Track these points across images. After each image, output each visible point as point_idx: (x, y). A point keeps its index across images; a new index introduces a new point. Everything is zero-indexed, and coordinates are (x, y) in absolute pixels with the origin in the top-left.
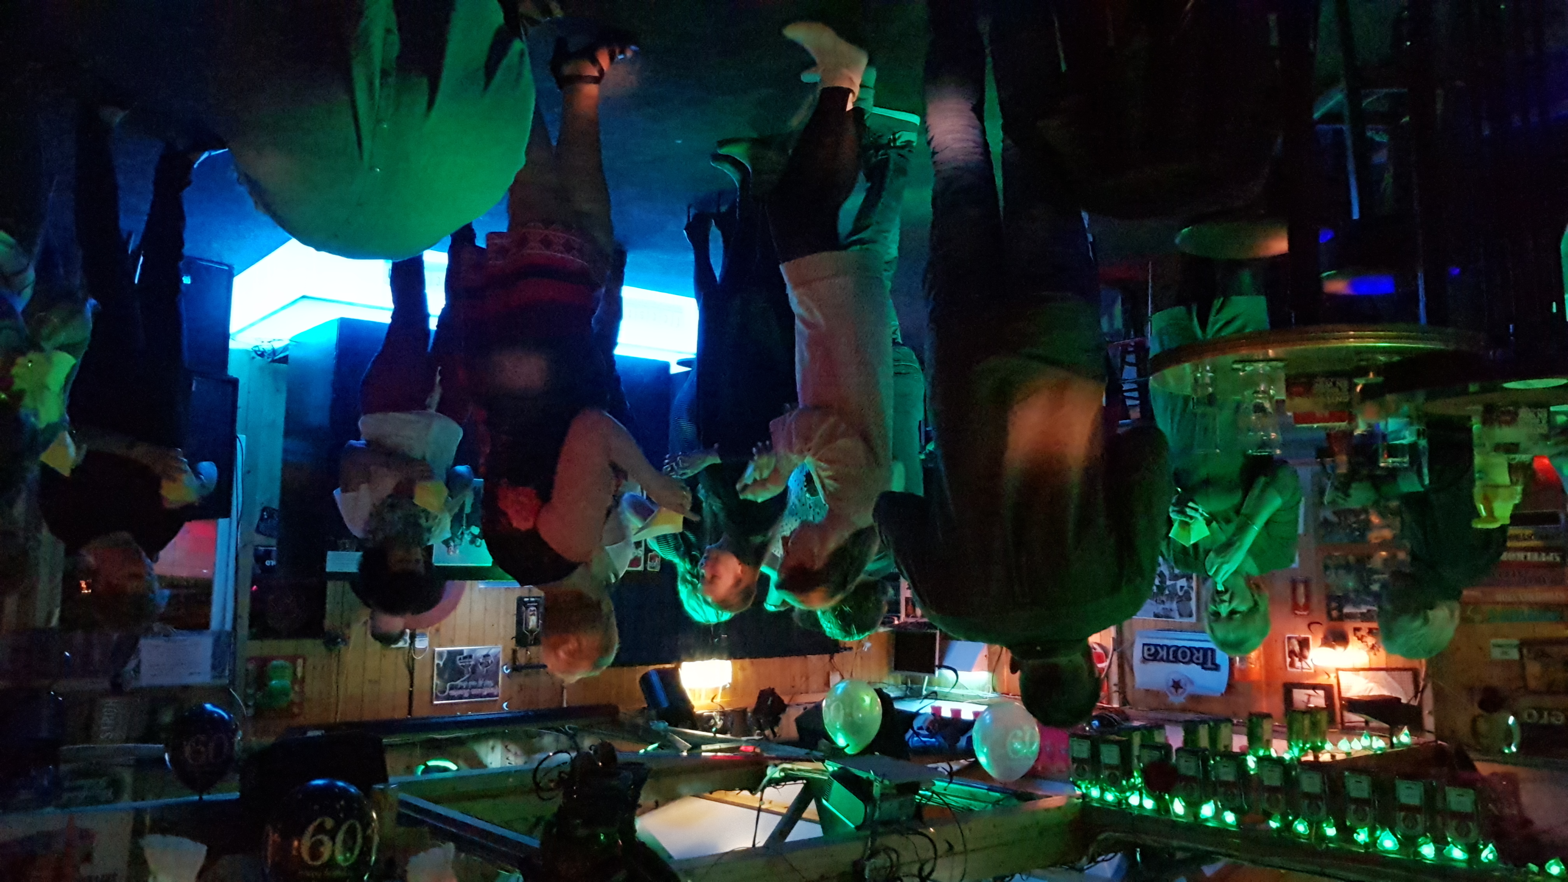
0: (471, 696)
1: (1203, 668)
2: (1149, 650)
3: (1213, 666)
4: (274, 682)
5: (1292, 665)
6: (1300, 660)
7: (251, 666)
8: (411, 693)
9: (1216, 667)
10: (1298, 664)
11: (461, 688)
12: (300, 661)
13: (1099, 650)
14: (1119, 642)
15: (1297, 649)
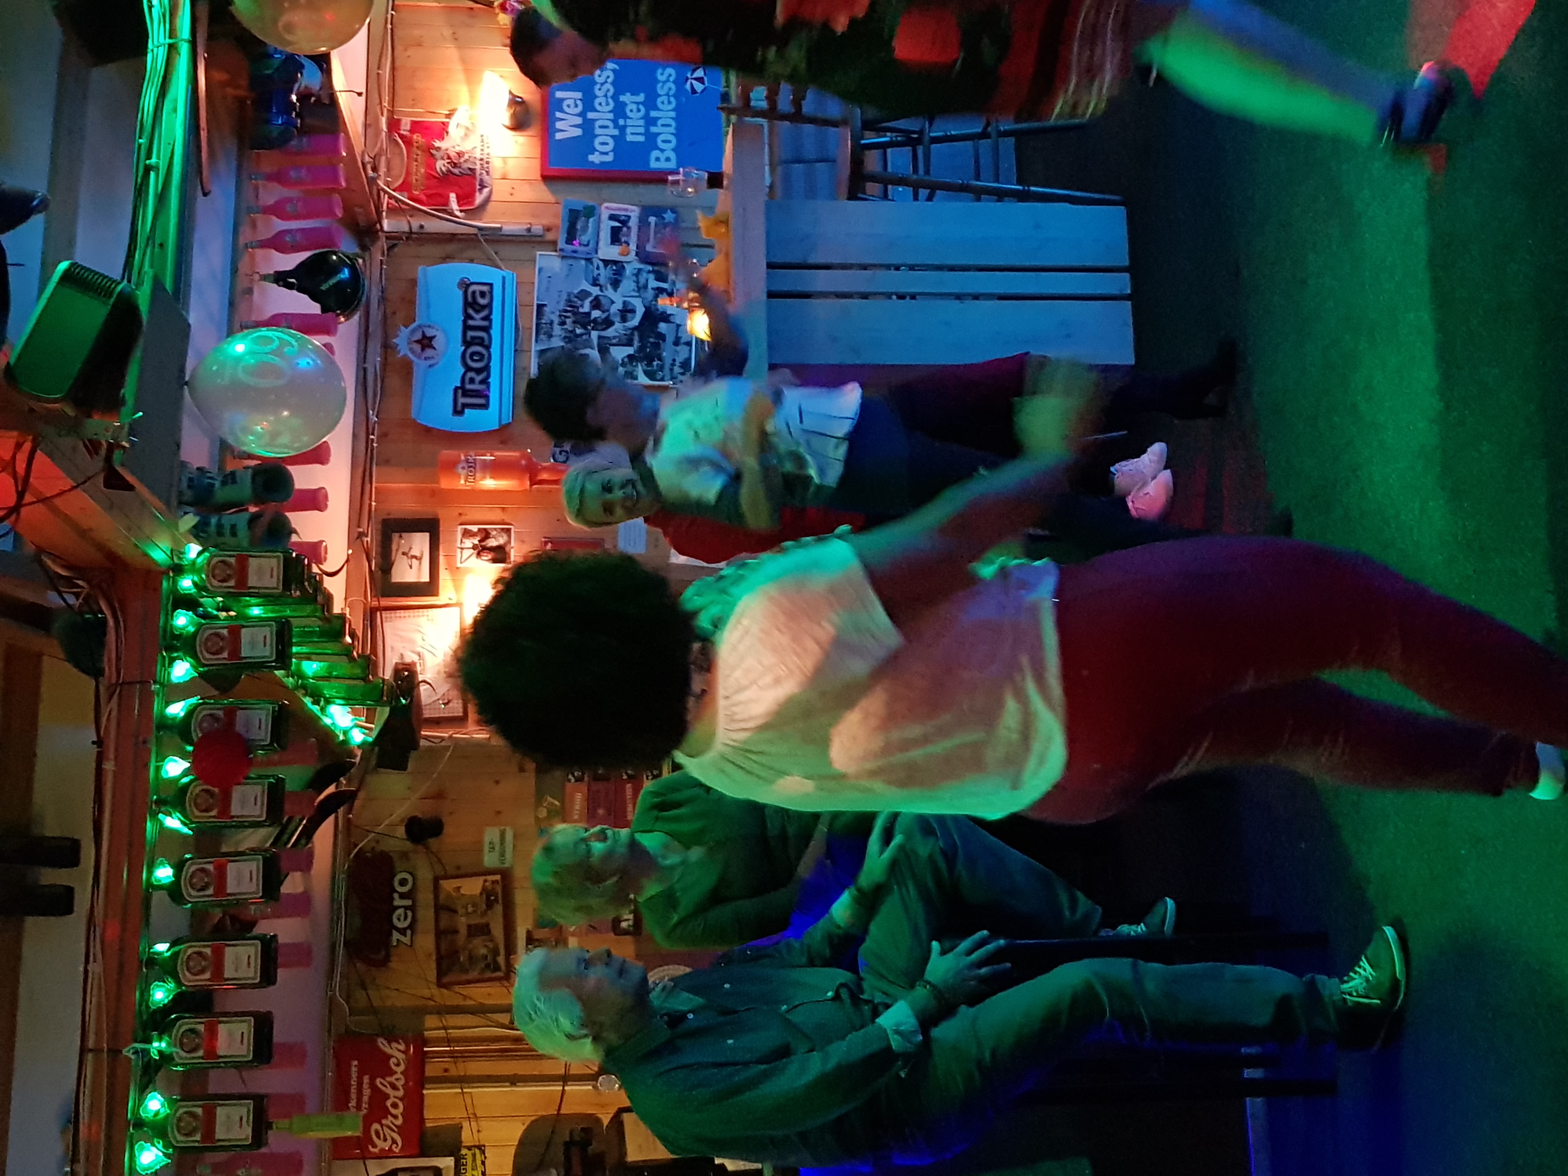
1: (456, 389)
2: (483, 294)
3: (459, 408)
5: (467, 534)
6: (474, 547)
9: (458, 411)
13: (479, 199)
14: (495, 237)
15: (492, 543)
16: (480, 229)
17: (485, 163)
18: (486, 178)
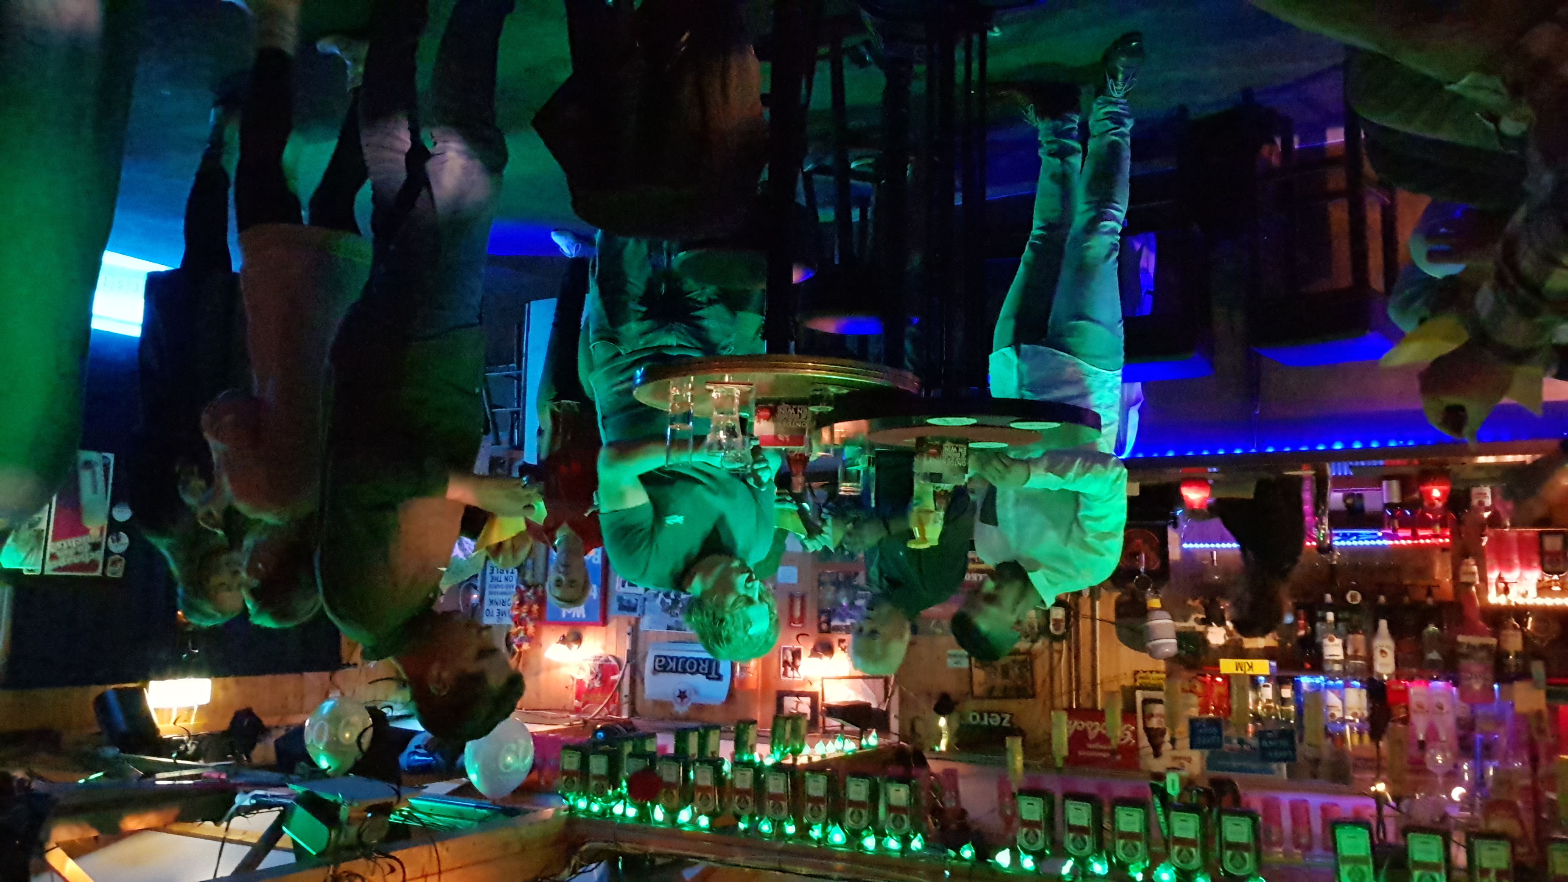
1: (708, 678)
2: (660, 661)
3: (716, 677)
5: (785, 674)
6: (792, 669)
9: (719, 678)
10: (790, 673)
13: (614, 662)
14: (633, 654)
15: (790, 659)
16: (628, 662)
17: (596, 659)
18: (602, 659)
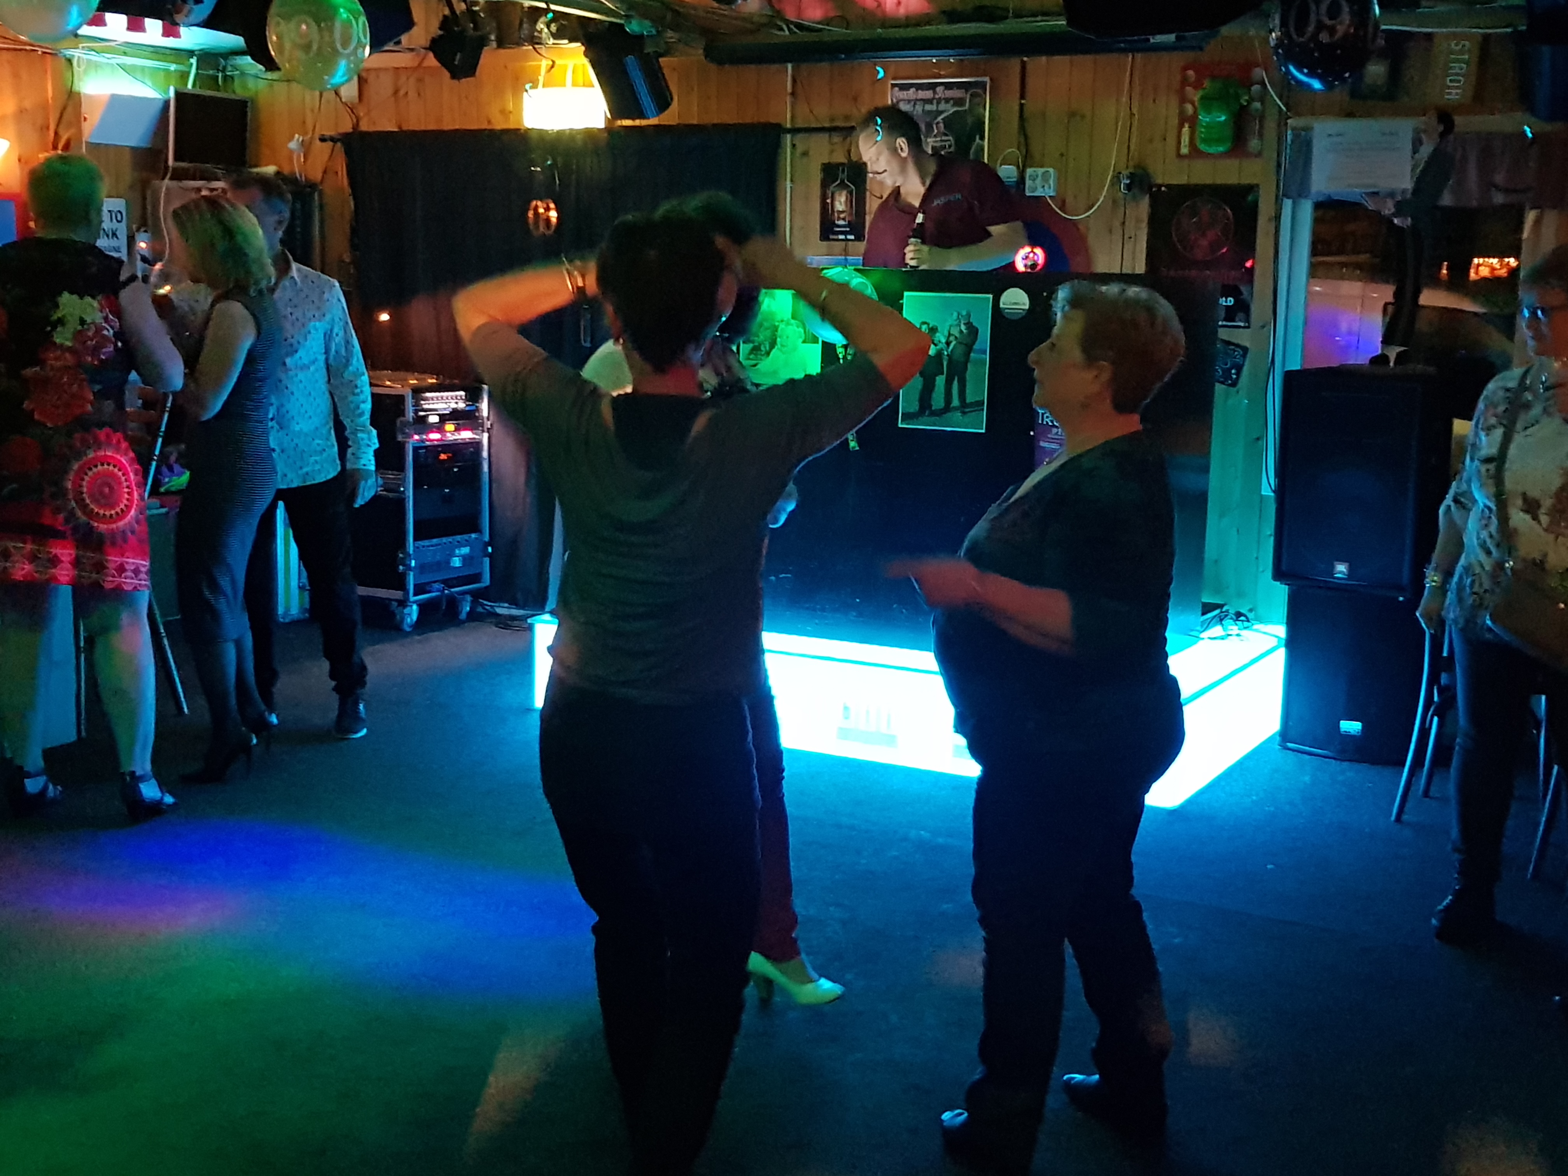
0: (933, 87)
4: (1223, 118)
7: (1254, 144)
8: (1022, 97)
11: (947, 100)
12: (1185, 150)
